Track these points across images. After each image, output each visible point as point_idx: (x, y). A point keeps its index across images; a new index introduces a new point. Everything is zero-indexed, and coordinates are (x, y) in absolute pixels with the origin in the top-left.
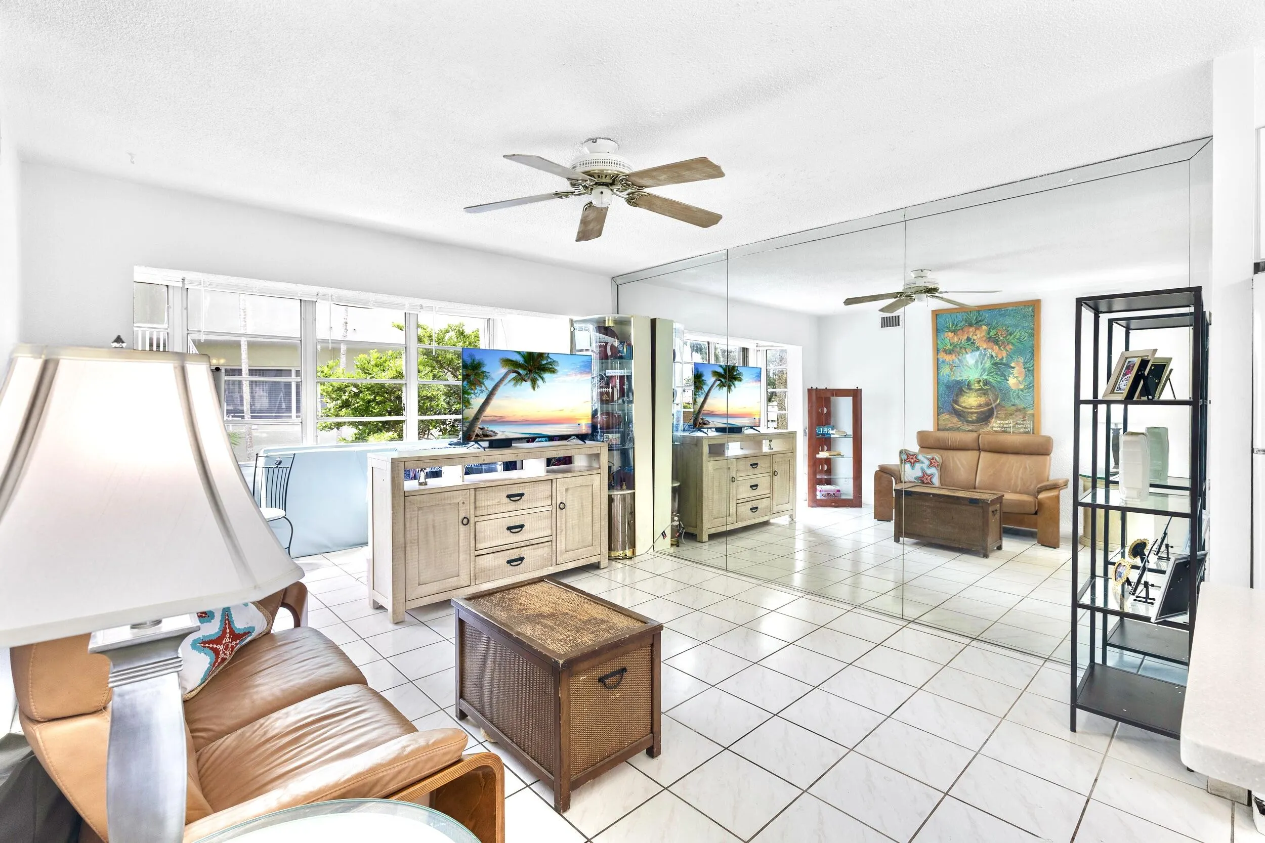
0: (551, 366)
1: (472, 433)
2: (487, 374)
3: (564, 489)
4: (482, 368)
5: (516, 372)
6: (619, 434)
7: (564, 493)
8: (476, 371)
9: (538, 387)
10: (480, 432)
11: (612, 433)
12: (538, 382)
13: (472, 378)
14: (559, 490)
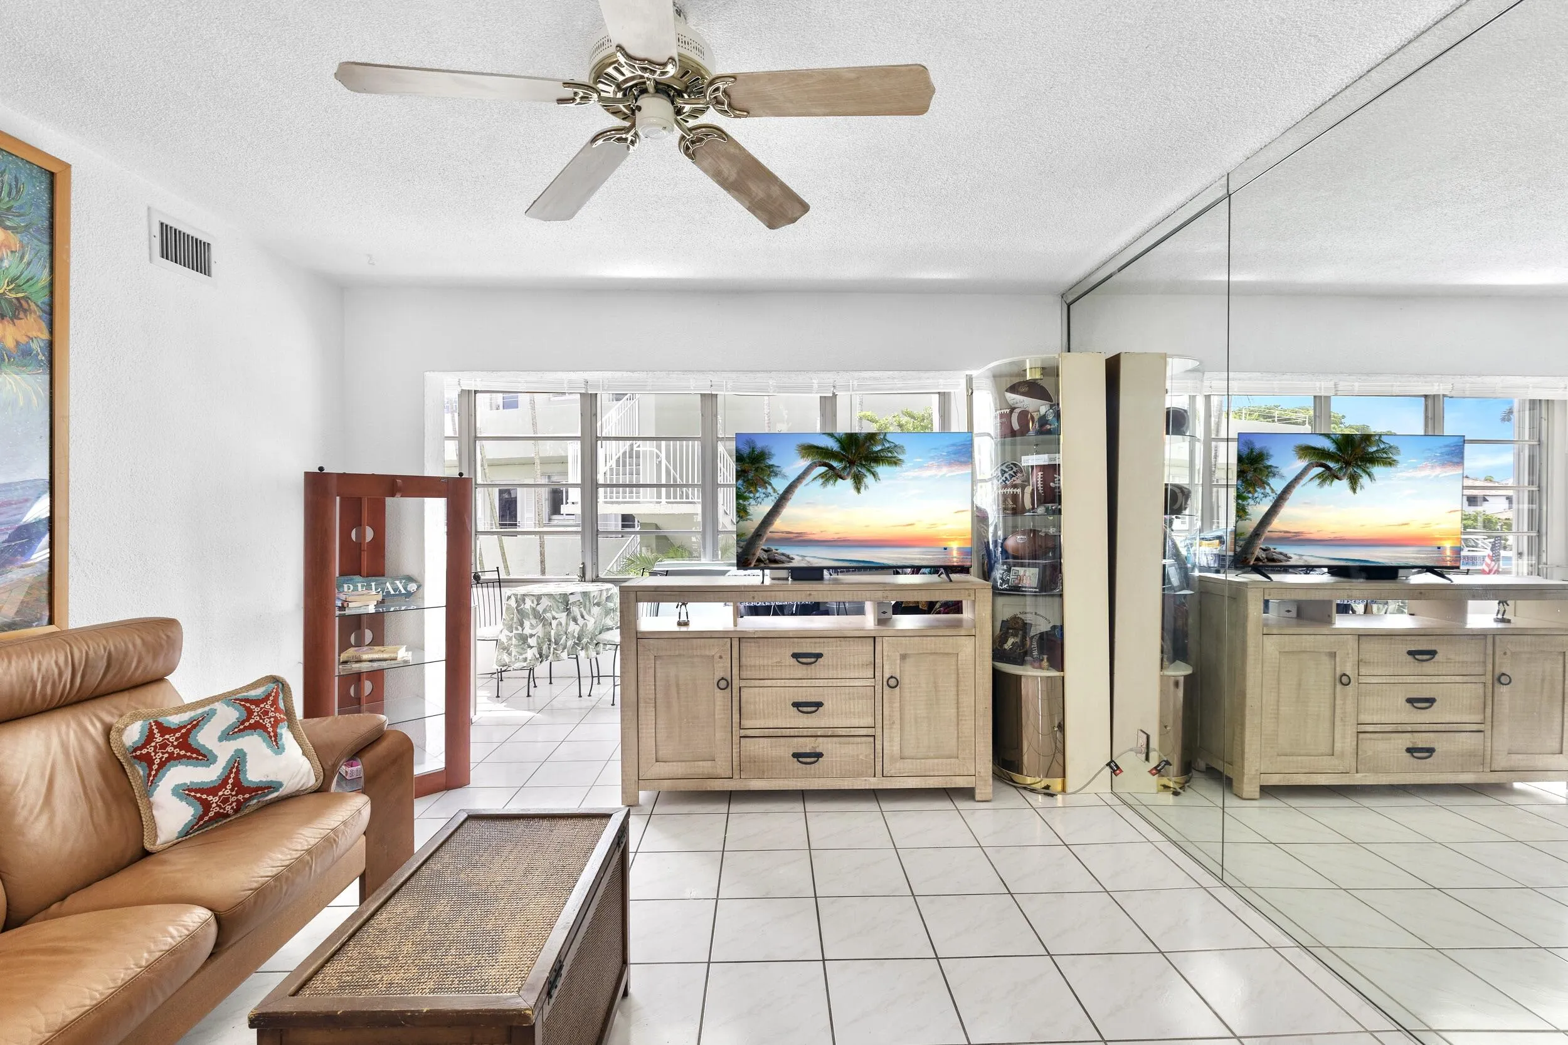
0: (890, 455)
1: (750, 557)
2: (775, 469)
3: (898, 654)
4: (767, 461)
5: (825, 465)
6: (1037, 569)
7: (898, 661)
8: (757, 465)
9: (866, 487)
10: (765, 556)
11: (1022, 565)
12: (865, 480)
13: (751, 475)
14: (888, 656)
